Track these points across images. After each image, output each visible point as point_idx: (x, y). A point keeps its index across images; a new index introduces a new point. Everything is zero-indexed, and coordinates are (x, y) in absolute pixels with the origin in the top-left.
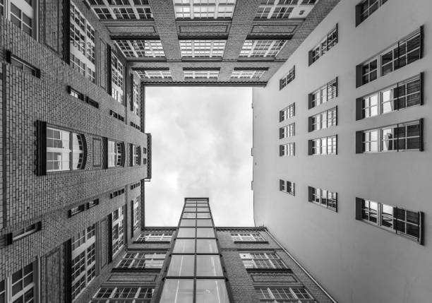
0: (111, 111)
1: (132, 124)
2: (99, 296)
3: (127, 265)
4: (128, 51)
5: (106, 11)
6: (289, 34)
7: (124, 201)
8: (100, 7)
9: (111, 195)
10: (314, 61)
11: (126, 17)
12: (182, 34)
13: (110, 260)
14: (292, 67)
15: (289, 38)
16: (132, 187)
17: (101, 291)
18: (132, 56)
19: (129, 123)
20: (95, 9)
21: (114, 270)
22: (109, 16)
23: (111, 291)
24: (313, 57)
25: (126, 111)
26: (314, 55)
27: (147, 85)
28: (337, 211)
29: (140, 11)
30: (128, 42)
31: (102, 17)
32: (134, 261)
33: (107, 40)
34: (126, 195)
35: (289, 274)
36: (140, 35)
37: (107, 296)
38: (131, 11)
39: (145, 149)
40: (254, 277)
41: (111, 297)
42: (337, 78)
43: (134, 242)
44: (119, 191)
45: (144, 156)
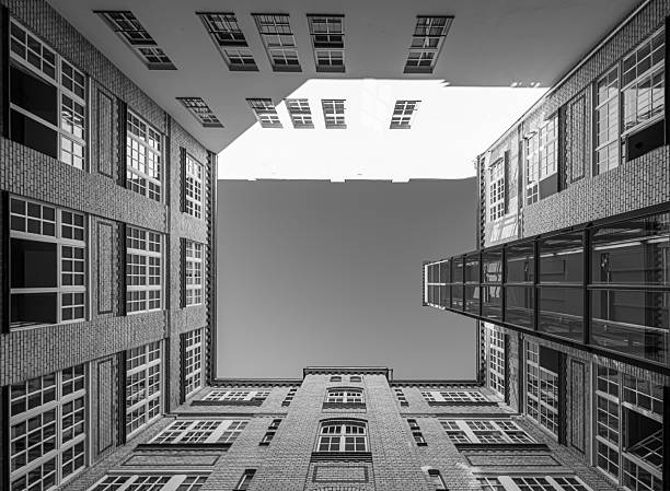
0: (261, 444)
1: (285, 404)
2: (614, 471)
3: (550, 416)
4: (148, 411)
5: (67, 454)
6: (116, 107)
7: (431, 419)
8: (60, 465)
9: (419, 445)
10: (166, 59)
11: (80, 415)
12: (116, 310)
13: (543, 447)
14: (178, 102)
15: (123, 106)
16: (405, 404)
17: (604, 467)
18: (157, 402)
19: (285, 409)
20: (64, 476)
21: (562, 441)
22: (79, 447)
23: (603, 448)
24: (160, 62)
25: (261, 415)
26: (155, 59)
27: (214, 375)
28: (453, 17)
29: (67, 390)
30: (130, 410)
31: (79, 463)
32: (542, 402)
33: (125, 451)
34: (419, 415)
35: (568, 113)
36: (115, 389)
37: (614, 455)
38: (68, 406)
39: (332, 379)
40: (575, 176)
41: (616, 448)
42: (197, 13)
43: (507, 400)
44: (413, 428)
45: (346, 381)
